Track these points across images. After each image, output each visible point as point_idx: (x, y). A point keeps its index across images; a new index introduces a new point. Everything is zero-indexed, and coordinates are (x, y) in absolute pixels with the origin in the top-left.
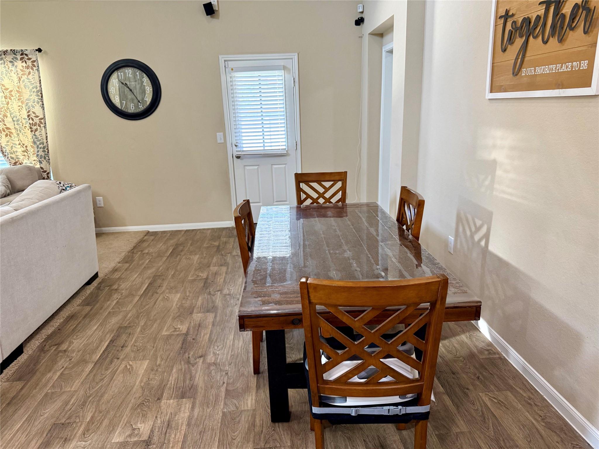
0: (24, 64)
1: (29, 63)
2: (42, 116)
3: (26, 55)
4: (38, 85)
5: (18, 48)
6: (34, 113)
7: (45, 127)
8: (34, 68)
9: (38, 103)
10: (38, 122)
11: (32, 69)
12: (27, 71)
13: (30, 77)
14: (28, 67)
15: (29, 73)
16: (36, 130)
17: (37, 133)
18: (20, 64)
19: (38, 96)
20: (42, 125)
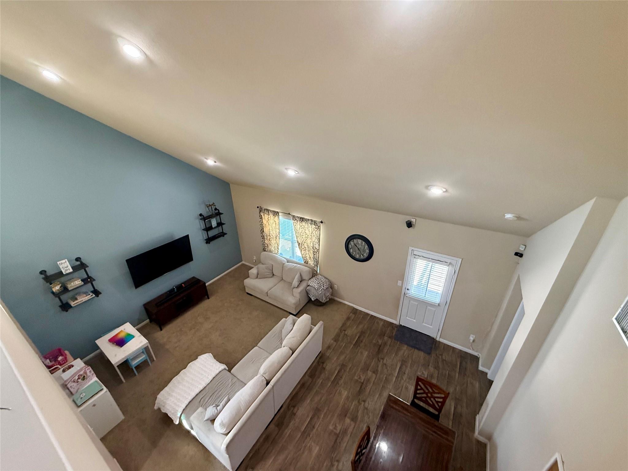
0: (315, 226)
1: (317, 227)
2: (318, 249)
3: (316, 223)
4: (319, 236)
5: (314, 219)
6: (315, 247)
7: (319, 253)
8: (319, 229)
9: (318, 243)
10: (316, 251)
11: (318, 229)
12: (316, 230)
13: (316, 232)
14: (316, 228)
15: (316, 231)
16: (315, 254)
17: (315, 256)
18: (313, 226)
19: (318, 240)
20: (318, 252)
